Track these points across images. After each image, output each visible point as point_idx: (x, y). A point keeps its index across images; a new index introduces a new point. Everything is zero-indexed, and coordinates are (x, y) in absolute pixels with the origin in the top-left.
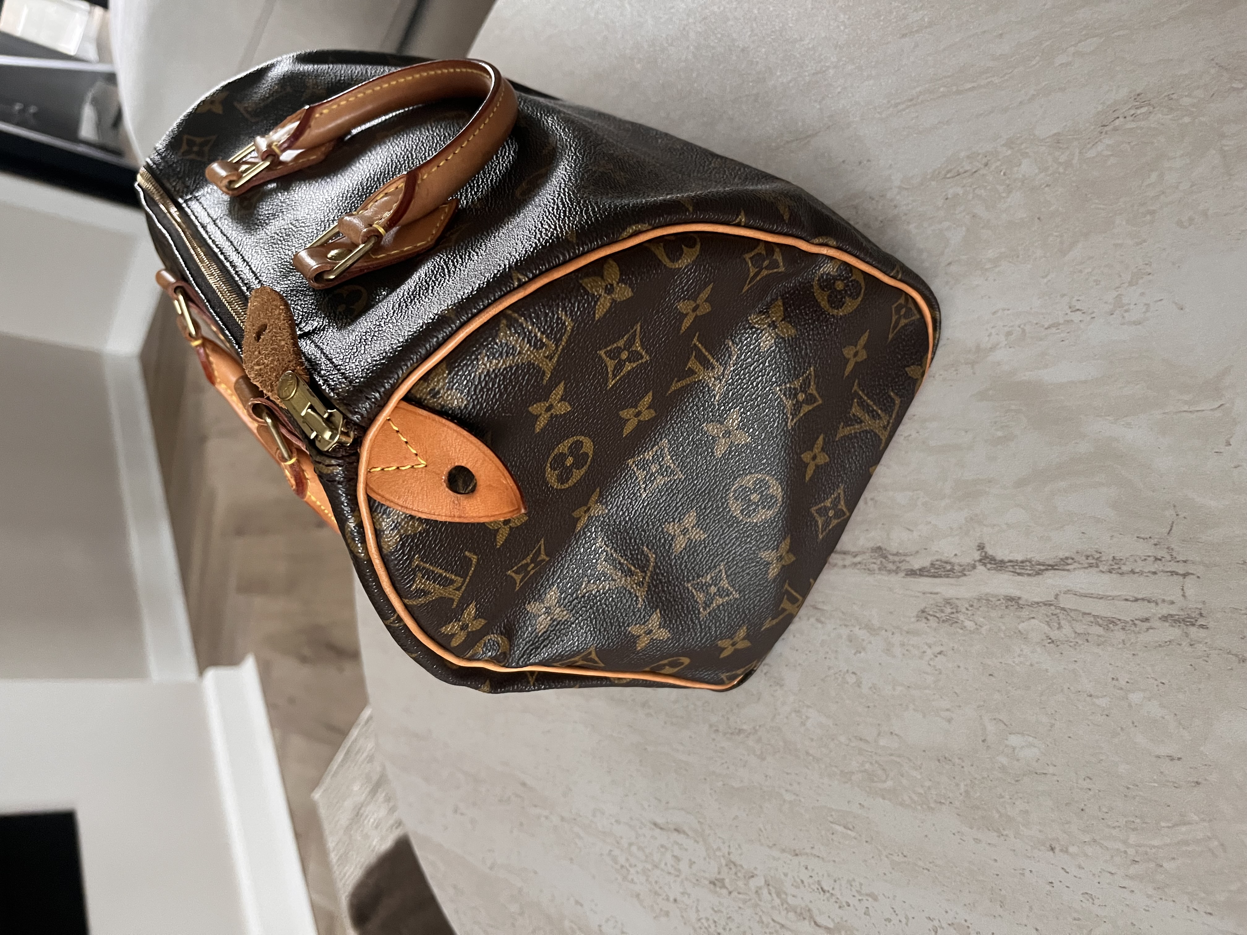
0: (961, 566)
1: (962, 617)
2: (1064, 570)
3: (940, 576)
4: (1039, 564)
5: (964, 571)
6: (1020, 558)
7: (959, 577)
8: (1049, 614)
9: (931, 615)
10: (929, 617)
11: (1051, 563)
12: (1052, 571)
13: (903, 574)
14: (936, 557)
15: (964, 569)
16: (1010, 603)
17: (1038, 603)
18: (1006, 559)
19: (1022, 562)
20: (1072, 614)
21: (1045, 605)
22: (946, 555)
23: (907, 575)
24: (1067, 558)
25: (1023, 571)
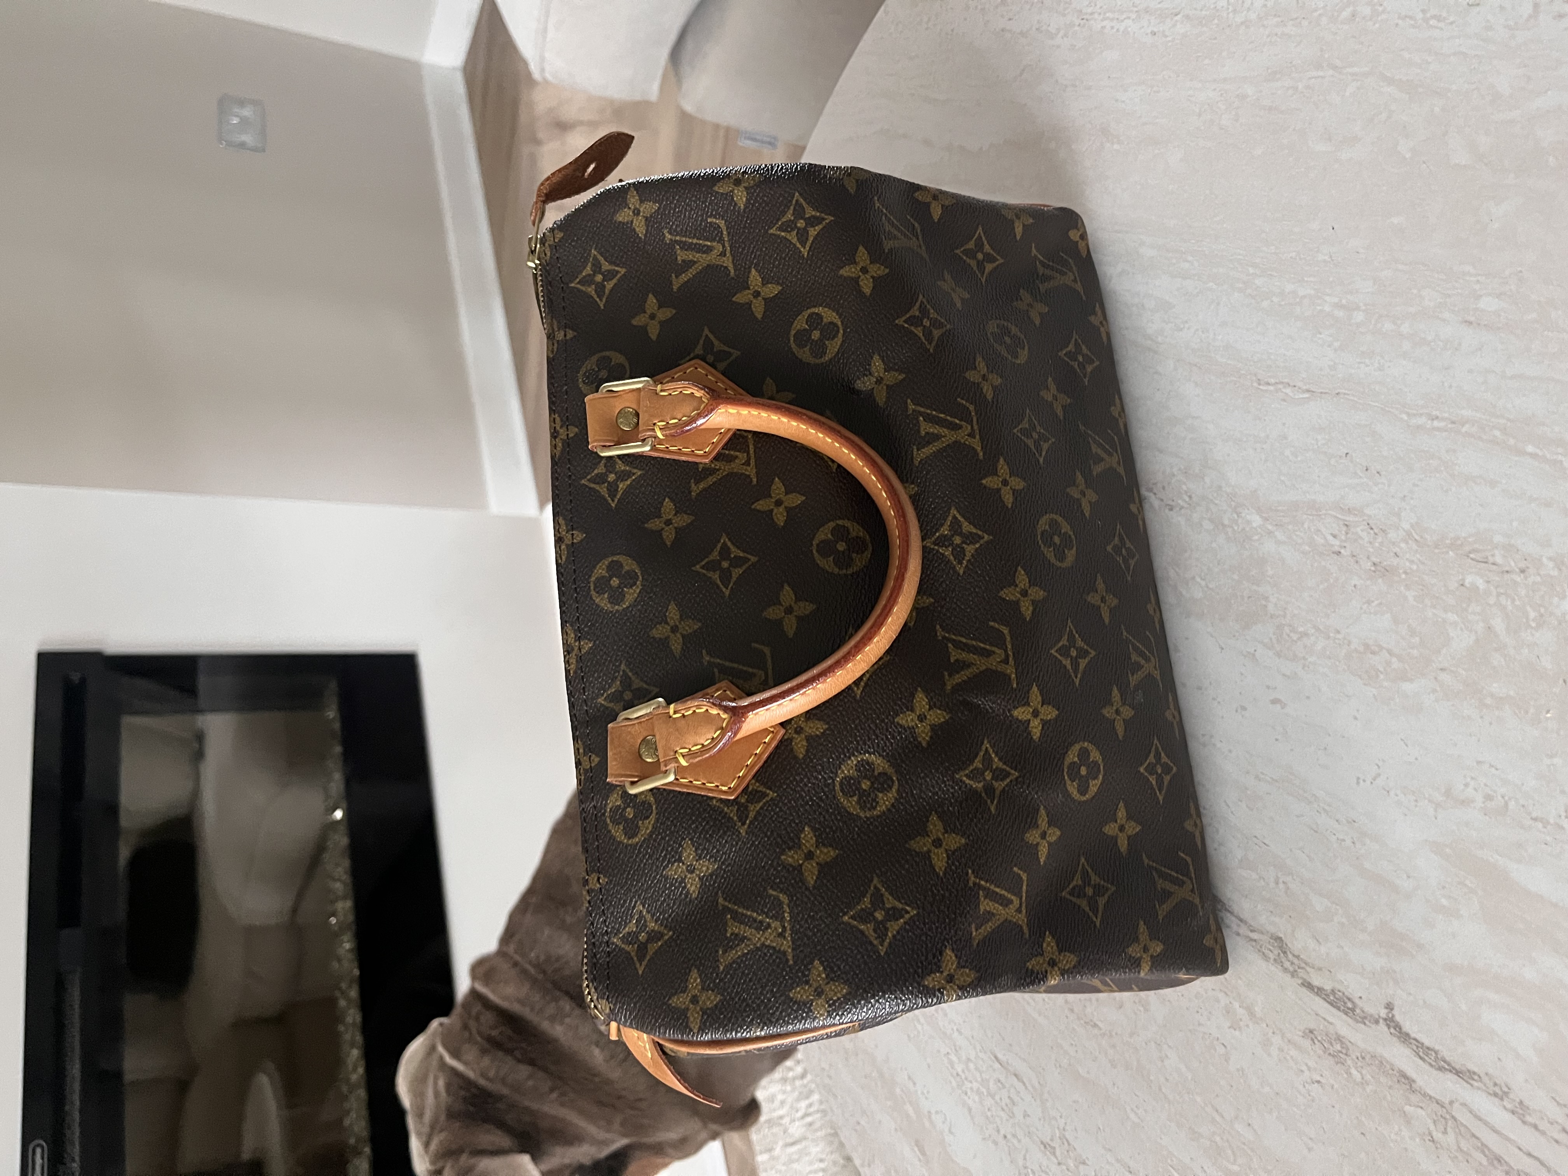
0: (1363, 1012)
1: (1349, 1062)
2: (1467, 1082)
3: (1338, 1009)
4: (1445, 1061)
5: (1364, 1019)
6: (1427, 1042)
7: (1357, 1022)
8: (1439, 1114)
9: (1319, 1041)
10: (1316, 1042)
11: (1457, 1067)
12: (1456, 1077)
13: (1300, 982)
14: (1338, 987)
15: (1365, 1018)
16: (1403, 1080)
17: (1431, 1097)
18: (1413, 1035)
19: (1428, 1048)
20: (1462, 1129)
21: (1438, 1103)
22: (1350, 990)
23: (1303, 984)
24: (1474, 1073)
25: (1426, 1058)
